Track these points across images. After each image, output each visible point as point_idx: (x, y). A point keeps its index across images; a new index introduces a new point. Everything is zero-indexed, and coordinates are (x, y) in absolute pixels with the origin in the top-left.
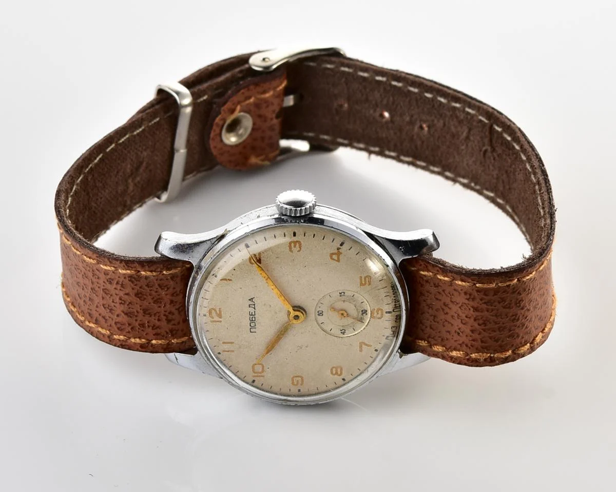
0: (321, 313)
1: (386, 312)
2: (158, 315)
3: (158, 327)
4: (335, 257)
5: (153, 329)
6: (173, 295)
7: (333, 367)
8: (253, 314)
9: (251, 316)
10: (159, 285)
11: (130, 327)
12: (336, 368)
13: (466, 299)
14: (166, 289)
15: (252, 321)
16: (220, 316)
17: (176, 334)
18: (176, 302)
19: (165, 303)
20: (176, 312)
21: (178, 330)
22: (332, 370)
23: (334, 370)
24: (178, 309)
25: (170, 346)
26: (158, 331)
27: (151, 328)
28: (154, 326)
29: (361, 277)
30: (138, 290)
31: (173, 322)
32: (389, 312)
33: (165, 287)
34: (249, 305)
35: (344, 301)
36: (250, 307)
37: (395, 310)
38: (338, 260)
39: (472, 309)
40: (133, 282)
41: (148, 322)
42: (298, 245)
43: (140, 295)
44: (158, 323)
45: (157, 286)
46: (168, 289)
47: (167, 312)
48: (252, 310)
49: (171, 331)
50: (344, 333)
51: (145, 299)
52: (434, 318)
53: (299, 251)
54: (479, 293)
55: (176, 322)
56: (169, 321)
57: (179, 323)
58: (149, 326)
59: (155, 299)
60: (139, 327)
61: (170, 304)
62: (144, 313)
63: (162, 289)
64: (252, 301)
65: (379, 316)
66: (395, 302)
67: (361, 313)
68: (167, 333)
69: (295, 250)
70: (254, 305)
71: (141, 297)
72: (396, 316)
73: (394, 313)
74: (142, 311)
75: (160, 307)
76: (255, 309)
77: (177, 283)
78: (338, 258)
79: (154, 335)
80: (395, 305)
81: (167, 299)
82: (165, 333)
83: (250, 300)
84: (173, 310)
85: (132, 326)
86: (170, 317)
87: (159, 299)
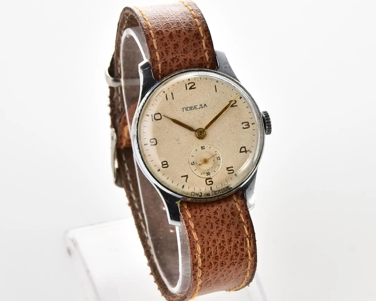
0: (203, 148)
1: (211, 187)
2: (176, 52)
3: (167, 54)
4: (243, 150)
5: (165, 51)
6: (190, 60)
7: (167, 162)
8: (196, 108)
9: (194, 107)
10: (197, 50)
11: (162, 38)
12: (167, 164)
13: (235, 233)
14: (194, 55)
15: (191, 108)
16: (191, 88)
17: (164, 66)
18: (185, 63)
19: (184, 56)
20: (178, 63)
21: (166, 66)
22: (165, 161)
23: (166, 163)
24: (180, 64)
25: (156, 62)
26: (165, 54)
27: (166, 50)
28: (168, 51)
29: (232, 167)
30: (189, 39)
31: (171, 62)
32: (211, 189)
33: (196, 54)
34: (201, 105)
35: (214, 160)
36: (200, 105)
37: (213, 192)
38: (241, 152)
39: (229, 238)
40: (194, 35)
41: (169, 48)
42: (247, 126)
43: (187, 41)
44: (170, 53)
45: (195, 49)
46: (194, 56)
47: (178, 58)
48: (198, 107)
49: (166, 62)
50: (192, 164)
51: (185, 43)
52: (209, 217)
53: (243, 128)
54: (241, 240)
55: (172, 64)
56: (172, 60)
57: (171, 66)
58: (167, 48)
59: (187, 50)
60: (164, 43)
61: (184, 59)
62: (175, 45)
63: (194, 53)
64: (204, 106)
65: (208, 183)
66: (218, 191)
67: (208, 172)
68: (164, 60)
69: (244, 126)
70: (202, 108)
71: (186, 42)
72: (209, 194)
73: (211, 191)
74: (176, 43)
75: (181, 53)
76: (199, 108)
77: (198, 61)
78: (243, 152)
79: (162, 52)
80: (217, 191)
81: (188, 56)
82: (164, 58)
83: (205, 104)
84: (180, 61)
85: (163, 39)
86: (176, 60)
87: (187, 52)
